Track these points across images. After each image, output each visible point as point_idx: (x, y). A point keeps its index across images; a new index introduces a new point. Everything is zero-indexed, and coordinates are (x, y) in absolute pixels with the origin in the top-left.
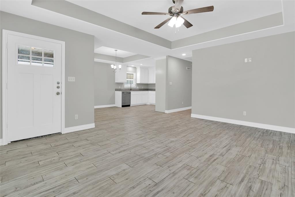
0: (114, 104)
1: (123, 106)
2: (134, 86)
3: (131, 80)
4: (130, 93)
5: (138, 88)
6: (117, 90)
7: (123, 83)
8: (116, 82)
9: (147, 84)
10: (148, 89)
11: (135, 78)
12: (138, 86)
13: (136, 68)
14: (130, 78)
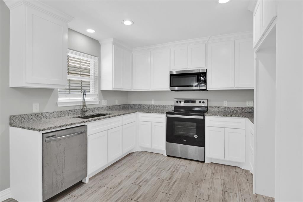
2: (93, 99)
3: (83, 79)
5: (104, 103)
10: (129, 105)
11: (95, 75)
12: (104, 100)
13: (100, 45)
14: (80, 74)
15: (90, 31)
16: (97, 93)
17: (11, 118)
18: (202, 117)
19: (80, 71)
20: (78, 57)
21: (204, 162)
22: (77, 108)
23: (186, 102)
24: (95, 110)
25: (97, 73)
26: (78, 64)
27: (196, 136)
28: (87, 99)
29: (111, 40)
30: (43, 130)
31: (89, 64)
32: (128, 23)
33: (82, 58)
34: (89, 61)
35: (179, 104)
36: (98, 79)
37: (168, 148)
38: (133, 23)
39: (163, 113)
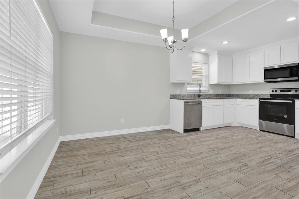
0: (168, 123)
1: (186, 131)
2: (205, 89)
3: (199, 77)
4: (200, 104)
5: (211, 92)
6: (172, 97)
7: (184, 84)
8: (172, 81)
9: (229, 86)
10: (230, 95)
11: (206, 75)
12: (212, 90)
13: (209, 56)
14: (197, 75)
15: (203, 50)
16: (207, 86)
17: (170, 95)
18: (291, 102)
19: (197, 74)
20: (196, 65)
21: (294, 137)
22: (196, 94)
23: (281, 91)
24: (206, 96)
25: (207, 73)
26: (196, 70)
27: (286, 116)
28: (201, 89)
29: (216, 52)
30: (184, 99)
31: (202, 68)
32: (225, 42)
33: (198, 66)
34: (202, 67)
35: (275, 93)
36: (208, 77)
37: (260, 124)
38: (229, 42)
39: (257, 98)
